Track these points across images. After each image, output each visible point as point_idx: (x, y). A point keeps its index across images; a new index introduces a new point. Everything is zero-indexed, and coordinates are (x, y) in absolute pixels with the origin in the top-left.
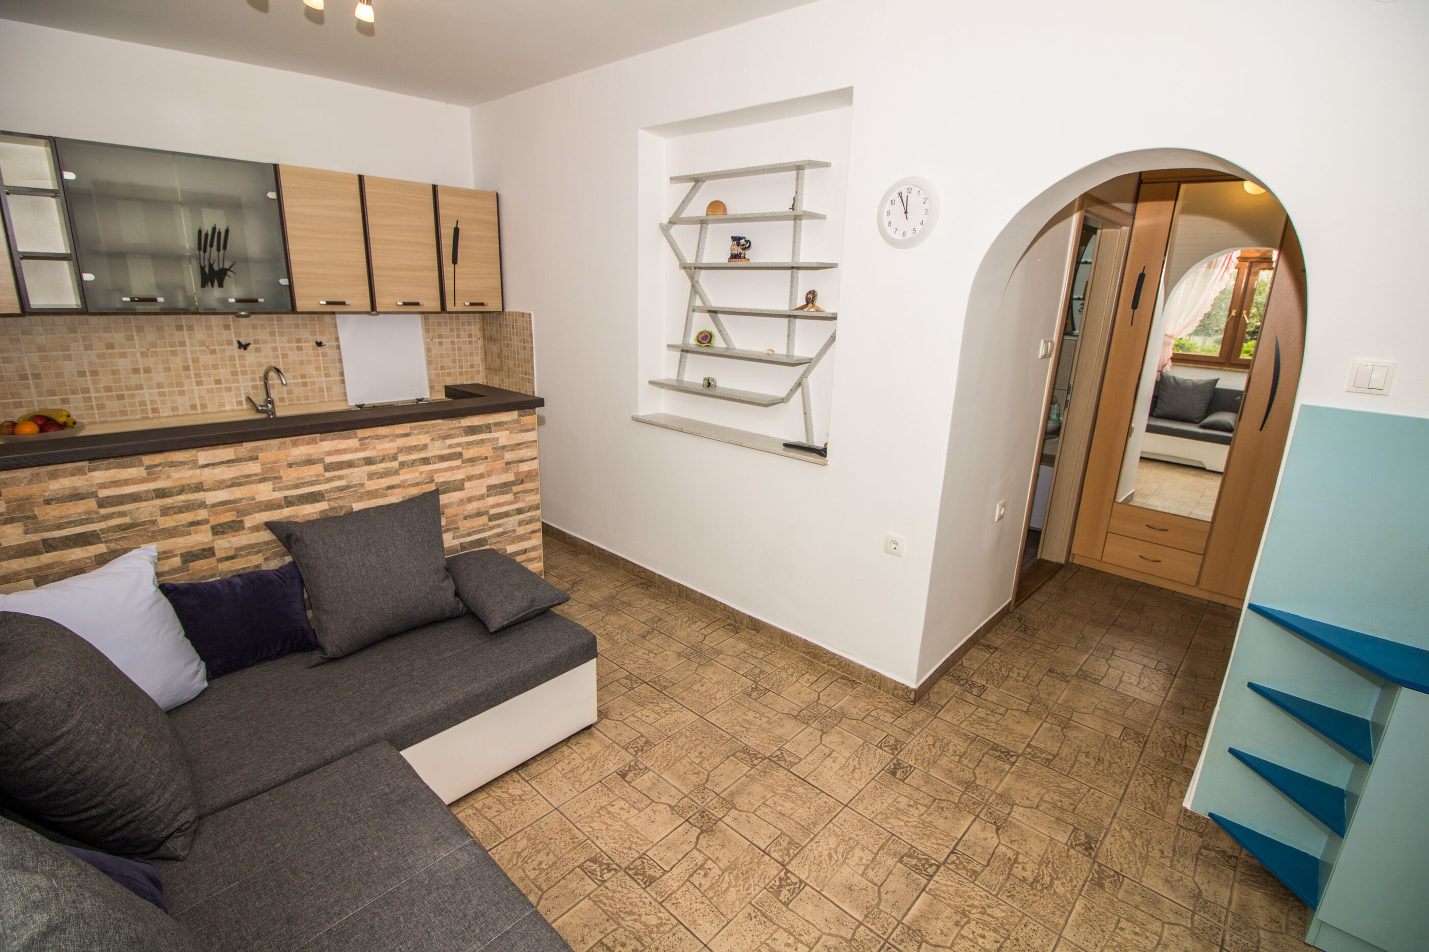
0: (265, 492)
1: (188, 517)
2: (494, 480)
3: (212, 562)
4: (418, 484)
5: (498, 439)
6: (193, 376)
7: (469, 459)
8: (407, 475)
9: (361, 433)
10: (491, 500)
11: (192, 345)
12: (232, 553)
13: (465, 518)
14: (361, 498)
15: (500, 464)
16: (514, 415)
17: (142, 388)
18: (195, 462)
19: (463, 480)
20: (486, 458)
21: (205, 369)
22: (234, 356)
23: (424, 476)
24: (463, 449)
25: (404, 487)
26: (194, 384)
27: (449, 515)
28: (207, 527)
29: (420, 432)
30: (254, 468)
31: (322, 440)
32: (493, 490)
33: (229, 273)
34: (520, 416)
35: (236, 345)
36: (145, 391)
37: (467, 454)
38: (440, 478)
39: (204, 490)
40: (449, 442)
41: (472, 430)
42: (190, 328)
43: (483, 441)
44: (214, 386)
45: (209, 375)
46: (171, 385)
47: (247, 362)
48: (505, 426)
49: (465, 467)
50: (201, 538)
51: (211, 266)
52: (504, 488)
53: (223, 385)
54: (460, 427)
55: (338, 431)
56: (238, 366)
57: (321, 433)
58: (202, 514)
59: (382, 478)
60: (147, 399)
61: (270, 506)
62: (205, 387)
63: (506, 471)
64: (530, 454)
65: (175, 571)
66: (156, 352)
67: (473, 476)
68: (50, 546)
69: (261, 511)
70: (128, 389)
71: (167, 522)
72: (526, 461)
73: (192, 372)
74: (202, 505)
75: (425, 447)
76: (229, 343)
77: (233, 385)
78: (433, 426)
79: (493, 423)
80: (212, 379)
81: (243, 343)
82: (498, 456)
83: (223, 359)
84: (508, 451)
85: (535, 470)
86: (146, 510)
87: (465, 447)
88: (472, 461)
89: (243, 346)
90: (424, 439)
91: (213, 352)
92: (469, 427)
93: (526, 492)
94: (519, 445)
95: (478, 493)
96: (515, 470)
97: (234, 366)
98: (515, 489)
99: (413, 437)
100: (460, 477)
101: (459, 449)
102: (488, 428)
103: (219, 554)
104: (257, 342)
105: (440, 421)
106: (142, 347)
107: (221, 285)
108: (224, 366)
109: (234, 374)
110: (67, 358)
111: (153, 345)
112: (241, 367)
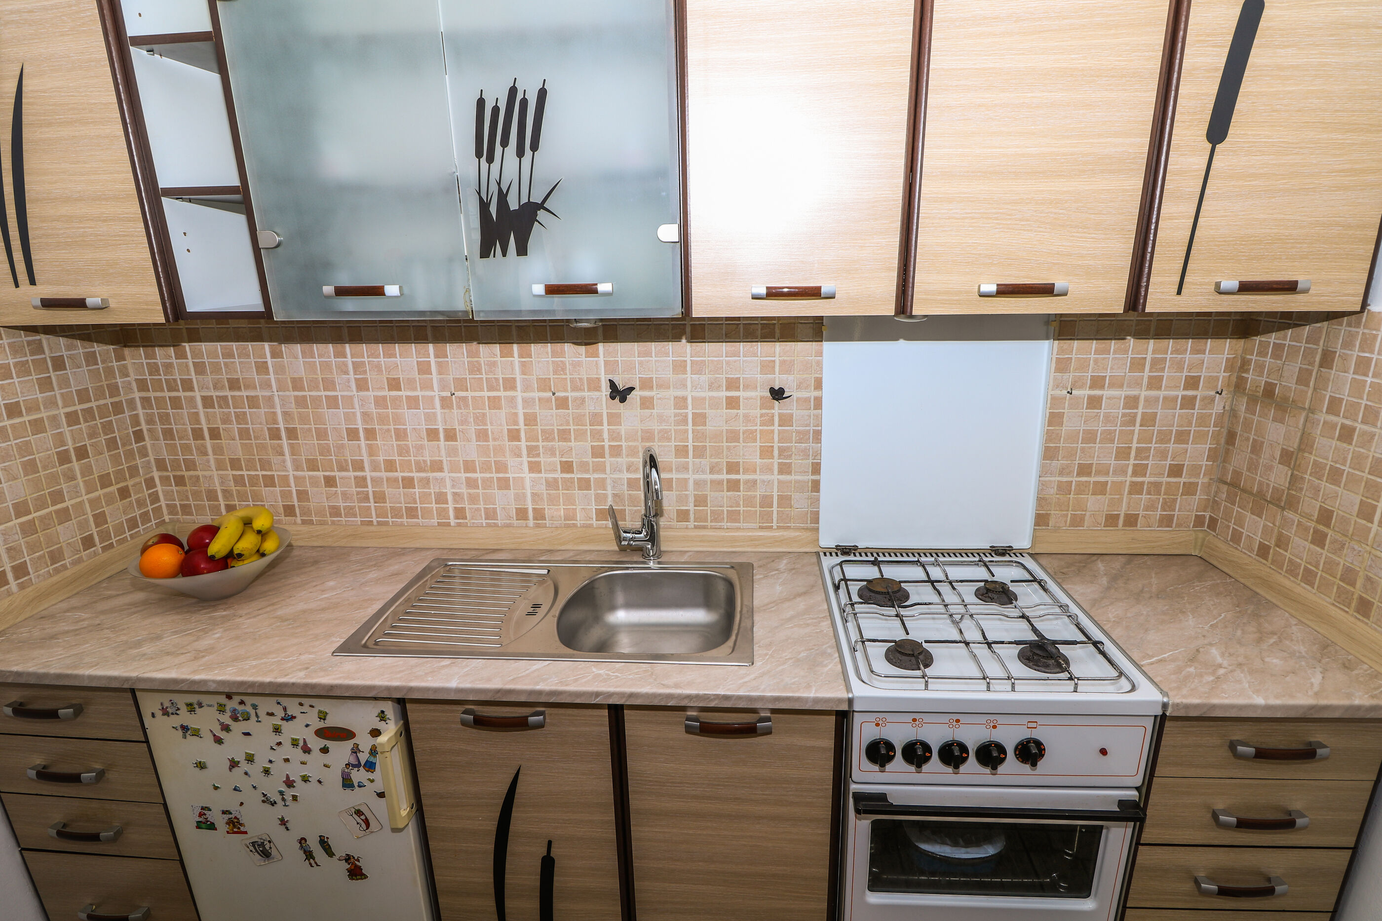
6: (524, 451)
11: (527, 388)
17: (441, 470)
21: (546, 439)
22: (601, 415)
26: (526, 467)
33: (541, 215)
35: (606, 390)
36: (445, 474)
44: (558, 475)
45: (553, 452)
46: (487, 467)
47: (623, 429)
51: (503, 197)
53: (576, 476)
56: (606, 435)
60: (449, 490)
62: (544, 475)
66: (465, 400)
70: (419, 469)
73: (523, 444)
76: (594, 385)
77: (593, 476)
80: (557, 460)
81: (621, 387)
83: (578, 420)
91: (562, 403)
97: (598, 435)
104: (647, 384)
106: (443, 388)
107: (522, 251)
108: (581, 435)
109: (598, 452)
110: (333, 402)
111: (461, 384)
112: (612, 439)
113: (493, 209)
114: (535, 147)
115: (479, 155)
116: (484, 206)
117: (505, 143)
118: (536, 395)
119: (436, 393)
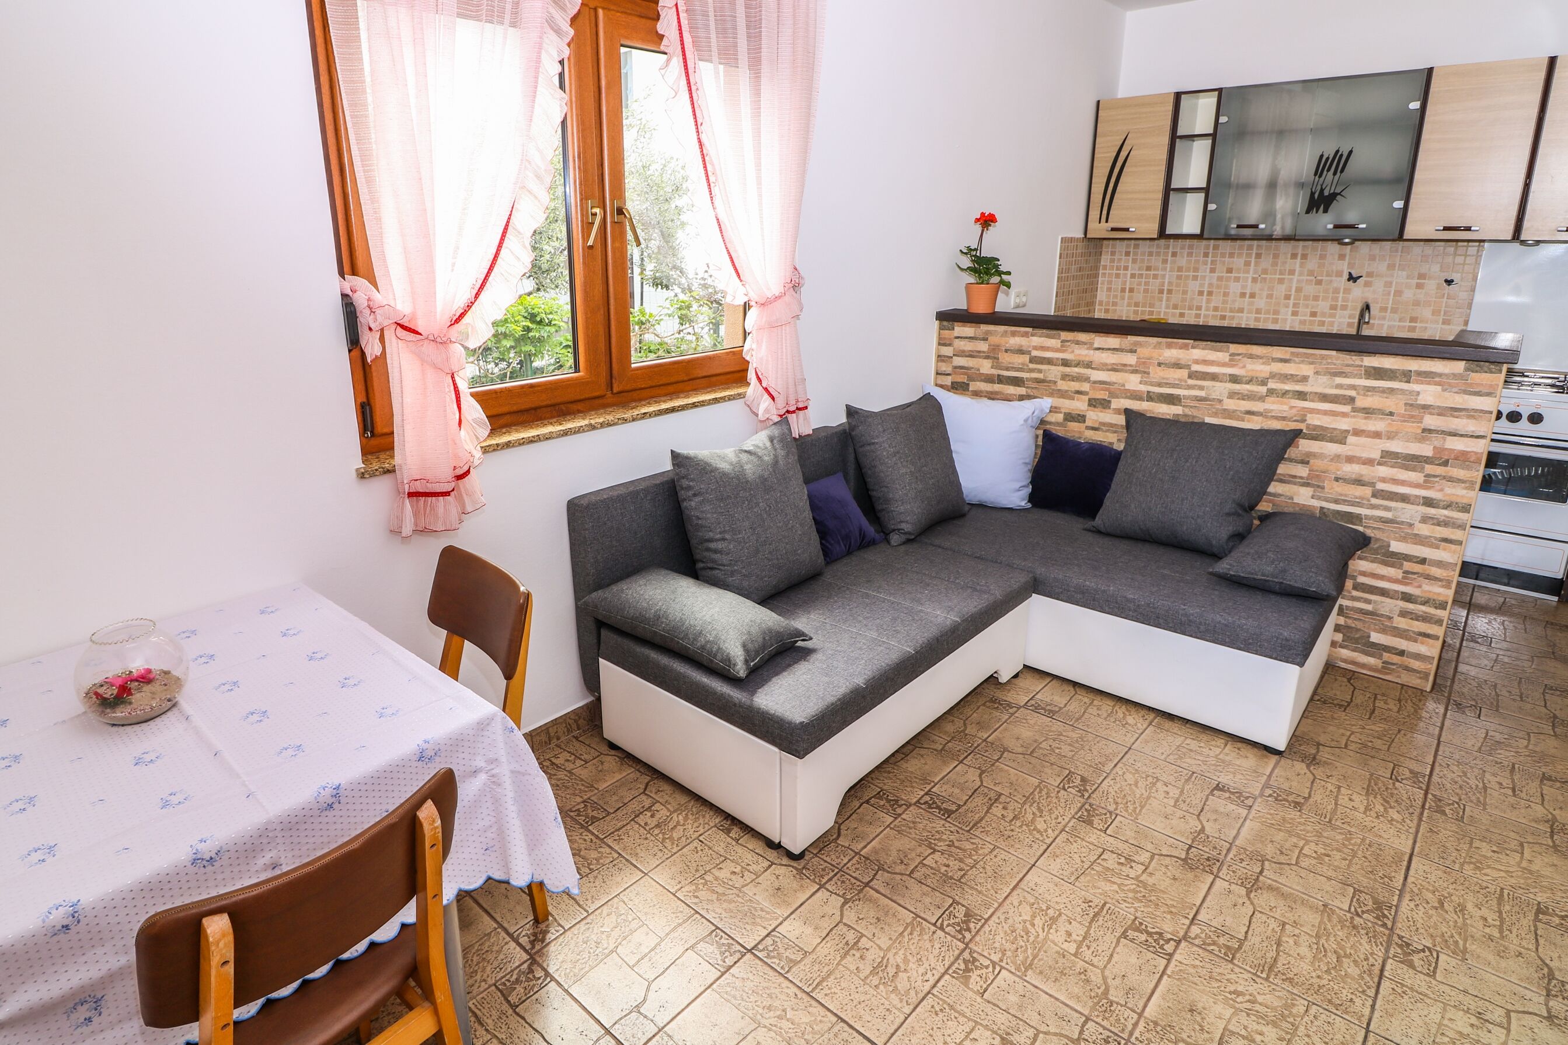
0: (1133, 382)
1: (1075, 386)
2: (1396, 446)
3: (1082, 426)
4: (1284, 418)
5: (1418, 393)
6: (1291, 305)
7: (1364, 409)
8: (1273, 405)
9: (1234, 348)
10: (1383, 471)
11: (1301, 274)
12: (1096, 426)
13: (1337, 479)
14: (1215, 415)
15: (1413, 428)
16: (1459, 366)
17: (1242, 312)
18: (1092, 344)
19: (1347, 431)
20: (1391, 414)
21: (1306, 300)
22: (1340, 289)
23: (1294, 411)
24: (1358, 394)
25: (1266, 417)
27: (1315, 468)
28: (1086, 398)
29: (1303, 362)
30: (1131, 359)
31: (1193, 347)
32: (1389, 456)
33: (1338, 197)
34: (1467, 369)
35: (1346, 276)
36: (1245, 314)
37: (1361, 402)
38: (1314, 420)
39: (1092, 368)
40: (1339, 380)
41: (1378, 373)
42: (1304, 257)
43: (1392, 391)
44: (1308, 317)
45: (1307, 306)
46: (1268, 312)
47: (1351, 297)
48: (1437, 379)
49: (1354, 417)
50: (1079, 405)
51: (1322, 191)
52: (1412, 461)
53: (1318, 319)
54: (1361, 366)
55: (1211, 341)
56: (1341, 299)
57: (1195, 340)
58: (1086, 387)
59: (1243, 399)
61: (1136, 396)
62: (1299, 317)
63: (1421, 440)
64: (1473, 429)
65: (1058, 424)
66: (1265, 279)
67: (1363, 431)
68: (1001, 380)
69: (1126, 397)
70: (1231, 311)
71: (1063, 385)
72: (1462, 436)
73: (1291, 302)
74: (1087, 379)
75: (1305, 379)
76: (1339, 274)
77: (1327, 320)
78: (1323, 357)
79: (1415, 371)
80: (1308, 310)
81: (1355, 276)
82: (1412, 417)
83: (1327, 291)
84: (1431, 414)
85: (1476, 453)
86: (1054, 372)
87: (1362, 392)
88: (1368, 412)
89: (1352, 278)
90: (1306, 370)
91: (1319, 283)
92: (1375, 368)
93: (1451, 479)
94: (1454, 411)
95: (1365, 455)
96: (1437, 444)
97: (1336, 299)
98: (1429, 469)
99: (1292, 365)
100: (1345, 427)
101: (1353, 393)
102: (1407, 376)
103: (1088, 423)
104: (1368, 275)
105: (1334, 353)
106: (1255, 273)
107: (1325, 211)
108: (1325, 299)
109: (1333, 308)
110: (1195, 278)
111: (1265, 271)
112: (1343, 301)
113: (1316, 196)
114: (1342, 171)
115: (1315, 174)
116: (1312, 194)
117: (1328, 170)
118: (1305, 278)
119: (1251, 275)
